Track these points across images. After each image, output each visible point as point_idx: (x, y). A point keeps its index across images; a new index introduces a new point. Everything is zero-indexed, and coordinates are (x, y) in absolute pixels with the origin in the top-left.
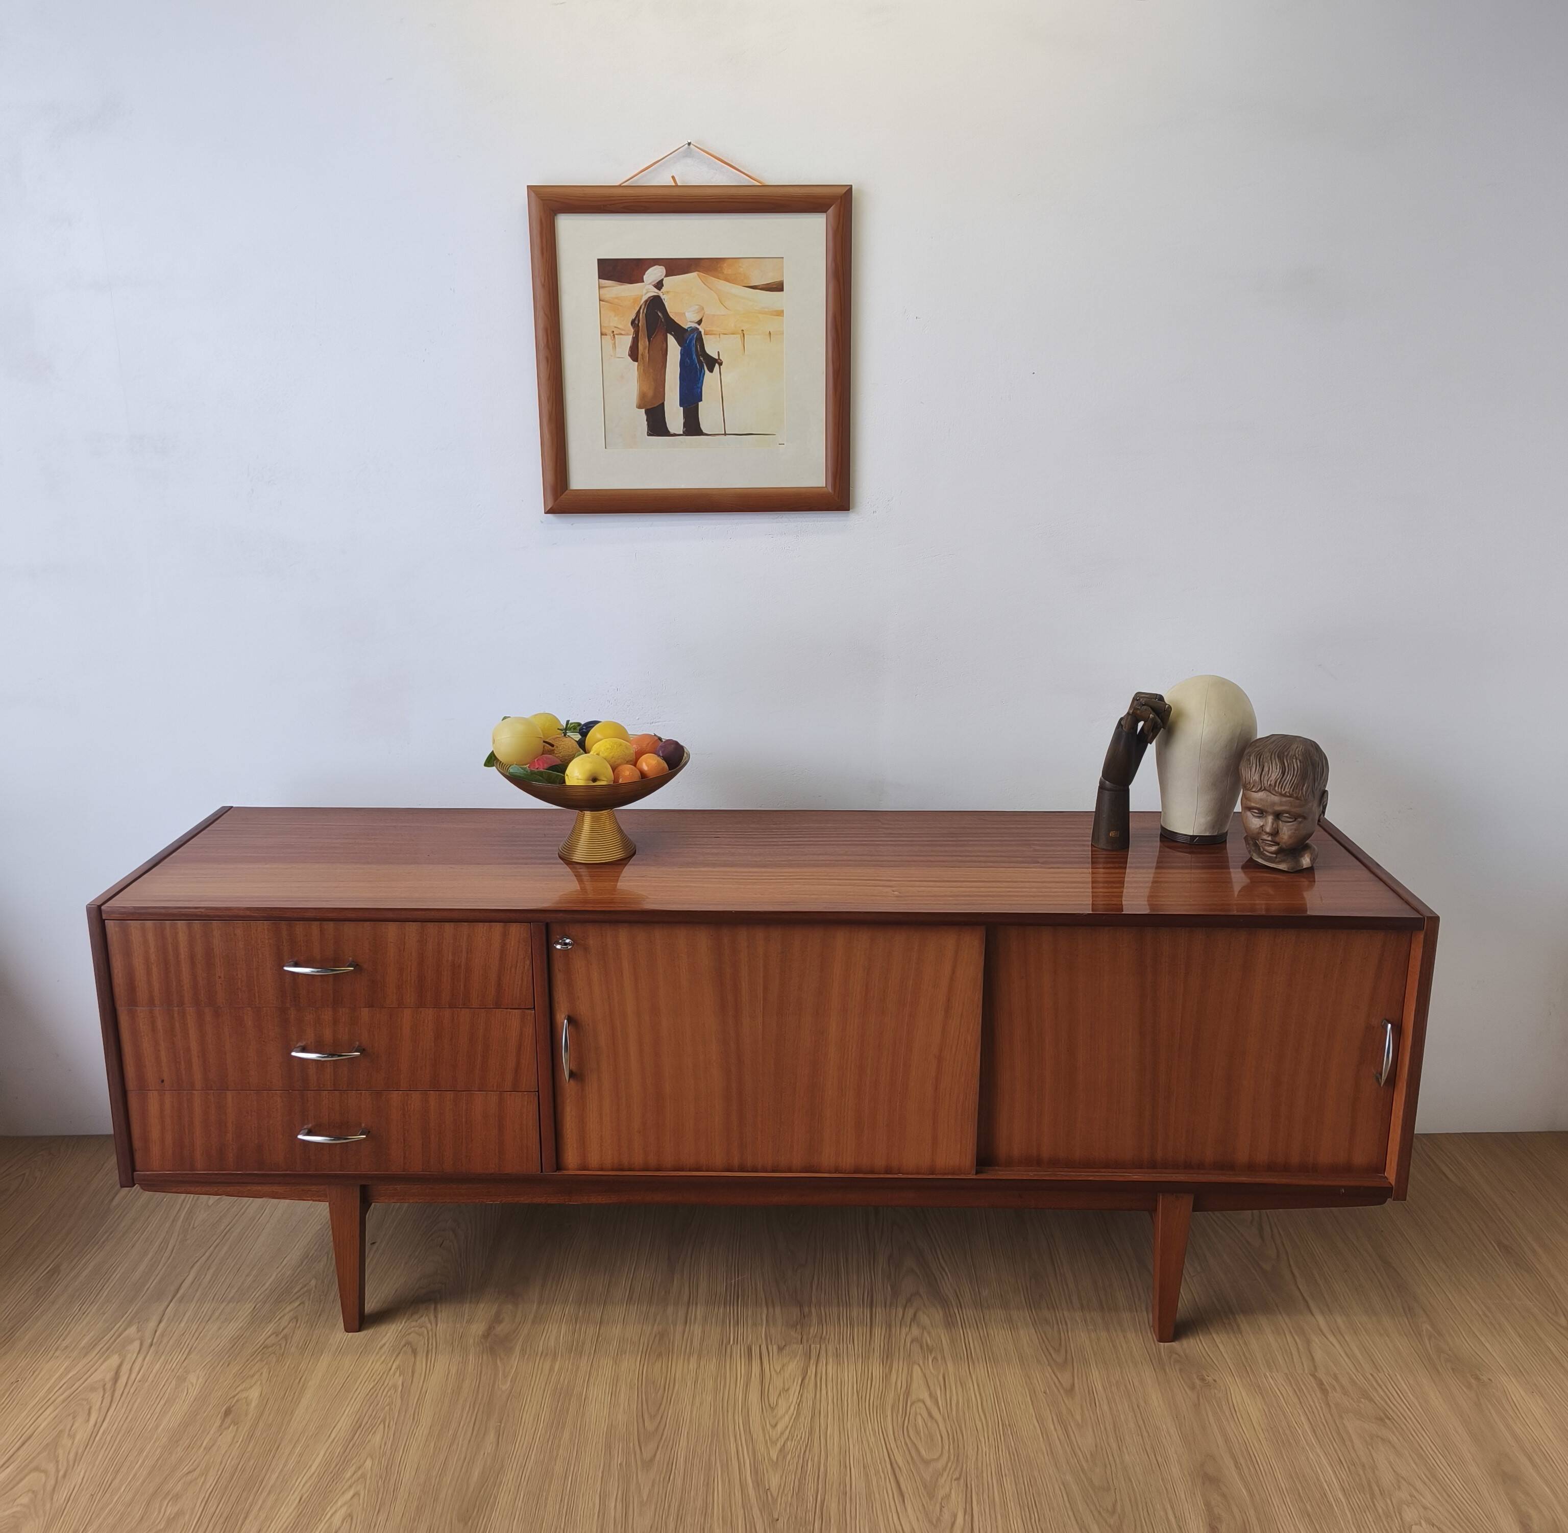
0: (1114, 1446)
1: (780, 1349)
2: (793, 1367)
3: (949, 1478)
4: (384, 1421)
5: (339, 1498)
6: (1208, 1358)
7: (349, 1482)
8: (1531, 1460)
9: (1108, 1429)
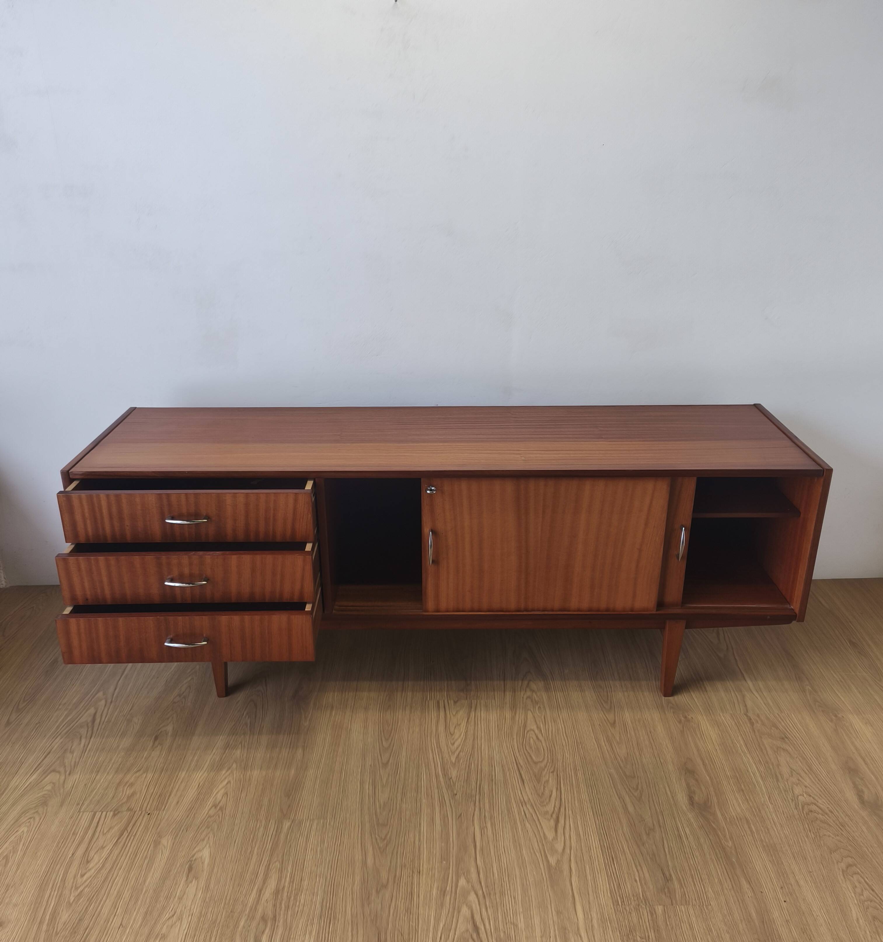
0: (637, 754)
1: (455, 702)
2: (462, 713)
3: (548, 772)
4: (241, 743)
5: (220, 784)
6: (689, 706)
7: (225, 776)
8: (864, 761)
9: (634, 745)
